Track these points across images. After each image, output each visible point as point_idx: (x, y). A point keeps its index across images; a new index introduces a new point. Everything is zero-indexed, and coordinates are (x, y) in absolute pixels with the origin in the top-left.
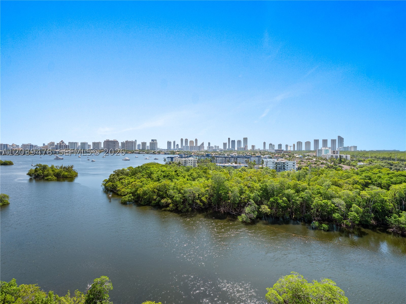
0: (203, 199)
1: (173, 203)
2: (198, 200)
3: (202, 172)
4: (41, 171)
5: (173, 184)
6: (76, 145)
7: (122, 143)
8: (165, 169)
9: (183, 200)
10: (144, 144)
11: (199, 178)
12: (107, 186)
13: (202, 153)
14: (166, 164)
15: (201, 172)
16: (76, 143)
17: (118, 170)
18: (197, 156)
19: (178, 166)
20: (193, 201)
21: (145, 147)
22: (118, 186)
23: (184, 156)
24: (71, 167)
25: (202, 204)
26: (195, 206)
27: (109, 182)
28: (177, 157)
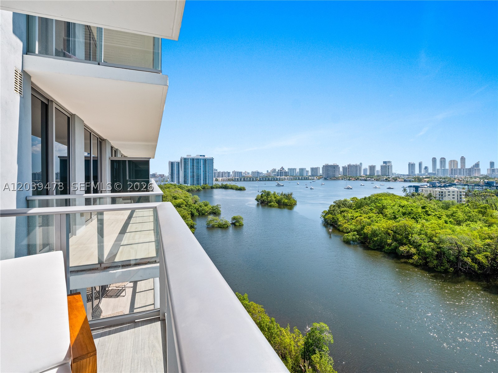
0: (480, 257)
1: (419, 255)
2: (469, 258)
3: (476, 212)
4: (265, 197)
5: (419, 226)
6: (294, 170)
7: (343, 167)
8: (404, 203)
9: (437, 252)
10: (372, 168)
11: (469, 222)
12: (327, 219)
13: (475, 180)
14: (407, 196)
15: (474, 211)
16: (294, 169)
17: (340, 201)
18: (465, 185)
19: (428, 200)
20: (457, 258)
21: (374, 172)
22: (340, 219)
23: (438, 185)
24: (291, 194)
25: (476, 266)
26: (462, 267)
27: (329, 214)
28: (426, 186)
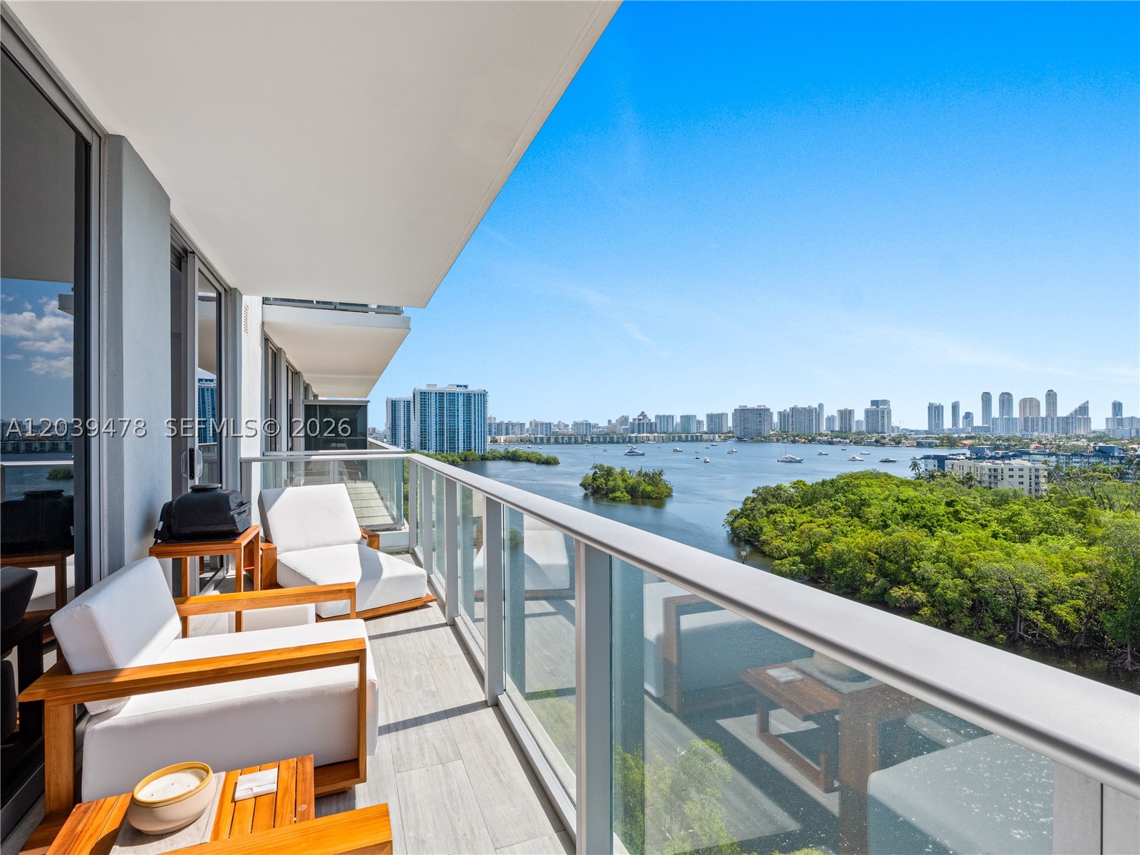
0: (1062, 611)
1: (933, 606)
2: (1038, 612)
3: (1064, 514)
4: (602, 480)
5: (936, 544)
6: (670, 420)
7: (780, 413)
8: (908, 493)
9: (973, 600)
10: (846, 415)
11: (1045, 536)
12: (737, 528)
13: (1076, 443)
14: (918, 478)
15: (1058, 512)
16: (670, 416)
17: (766, 488)
18: (1050, 455)
19: (965, 488)
20: (1014, 612)
21: (850, 424)
22: (765, 529)
23: (989, 453)
24: (660, 474)
25: (1053, 629)
26: (1026, 632)
27: (741, 518)
28: (962, 457)
